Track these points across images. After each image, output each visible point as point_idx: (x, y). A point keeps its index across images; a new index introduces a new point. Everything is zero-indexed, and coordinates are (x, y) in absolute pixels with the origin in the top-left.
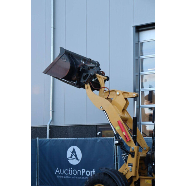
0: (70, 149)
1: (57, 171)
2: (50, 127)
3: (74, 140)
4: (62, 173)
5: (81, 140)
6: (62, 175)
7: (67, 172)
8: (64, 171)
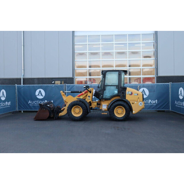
0: (38, 91)
1: (30, 102)
2: (23, 79)
3: (40, 86)
4: (33, 103)
5: (44, 86)
6: (33, 104)
7: (36, 102)
8: (34, 102)
